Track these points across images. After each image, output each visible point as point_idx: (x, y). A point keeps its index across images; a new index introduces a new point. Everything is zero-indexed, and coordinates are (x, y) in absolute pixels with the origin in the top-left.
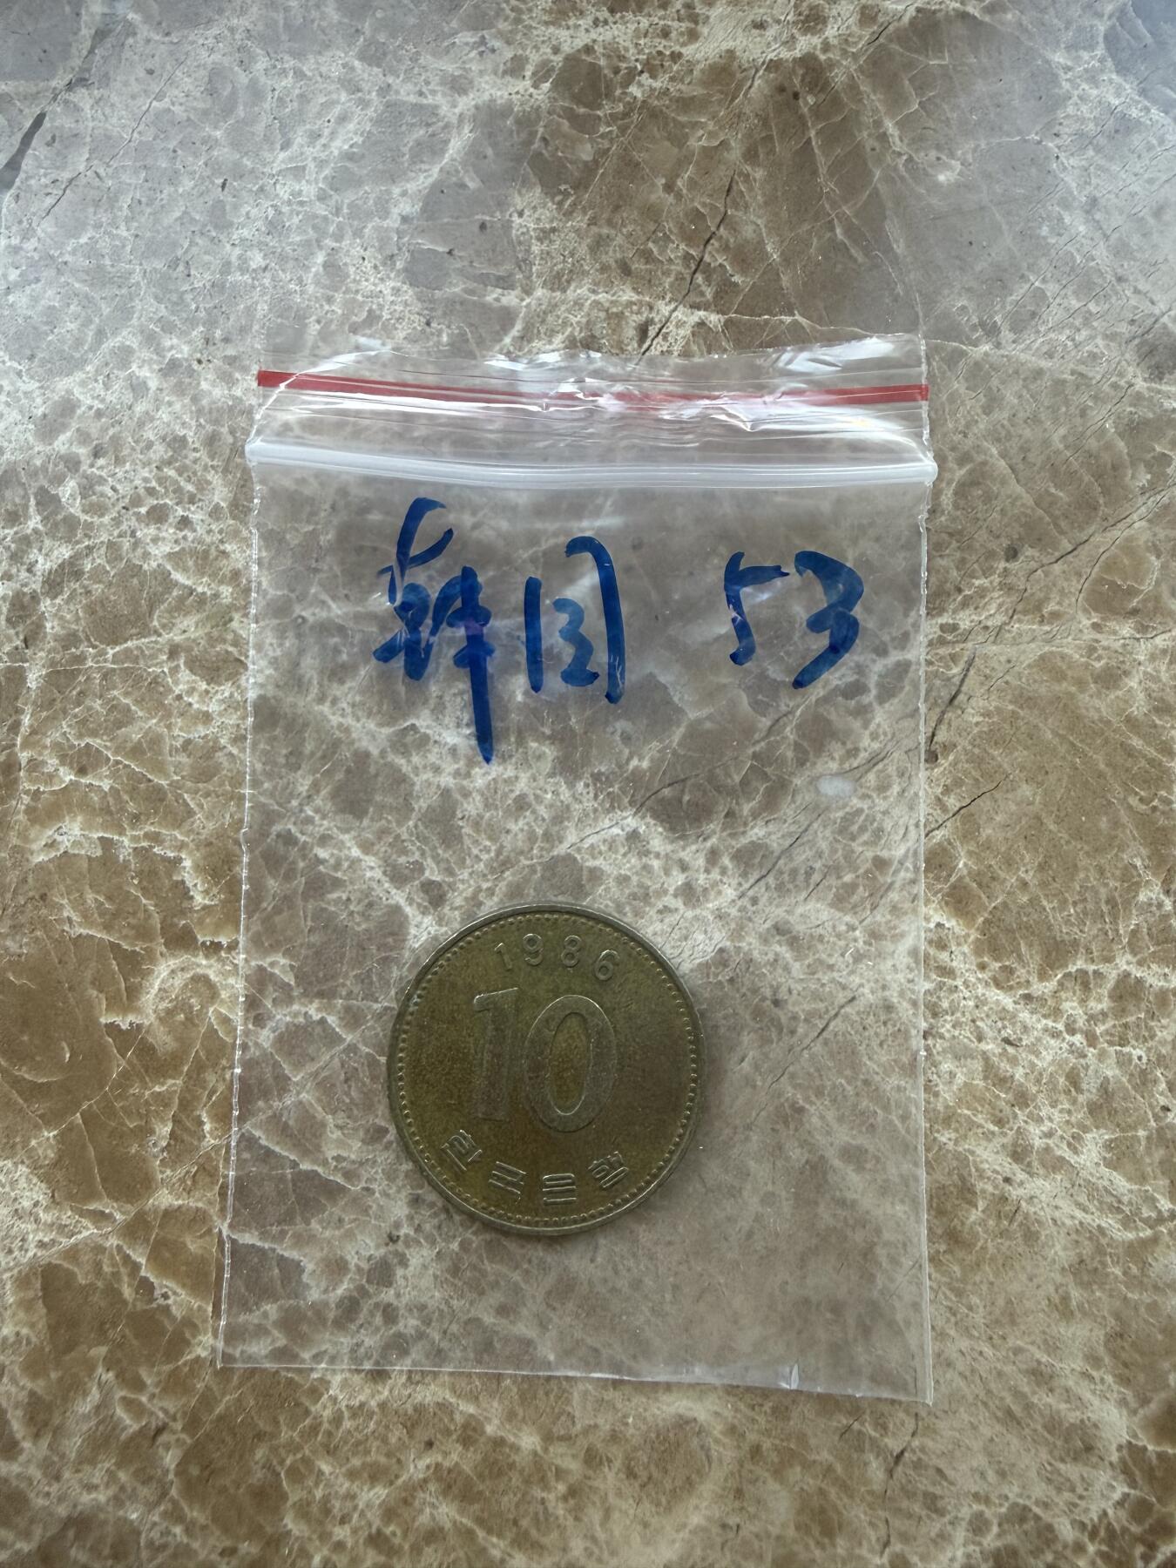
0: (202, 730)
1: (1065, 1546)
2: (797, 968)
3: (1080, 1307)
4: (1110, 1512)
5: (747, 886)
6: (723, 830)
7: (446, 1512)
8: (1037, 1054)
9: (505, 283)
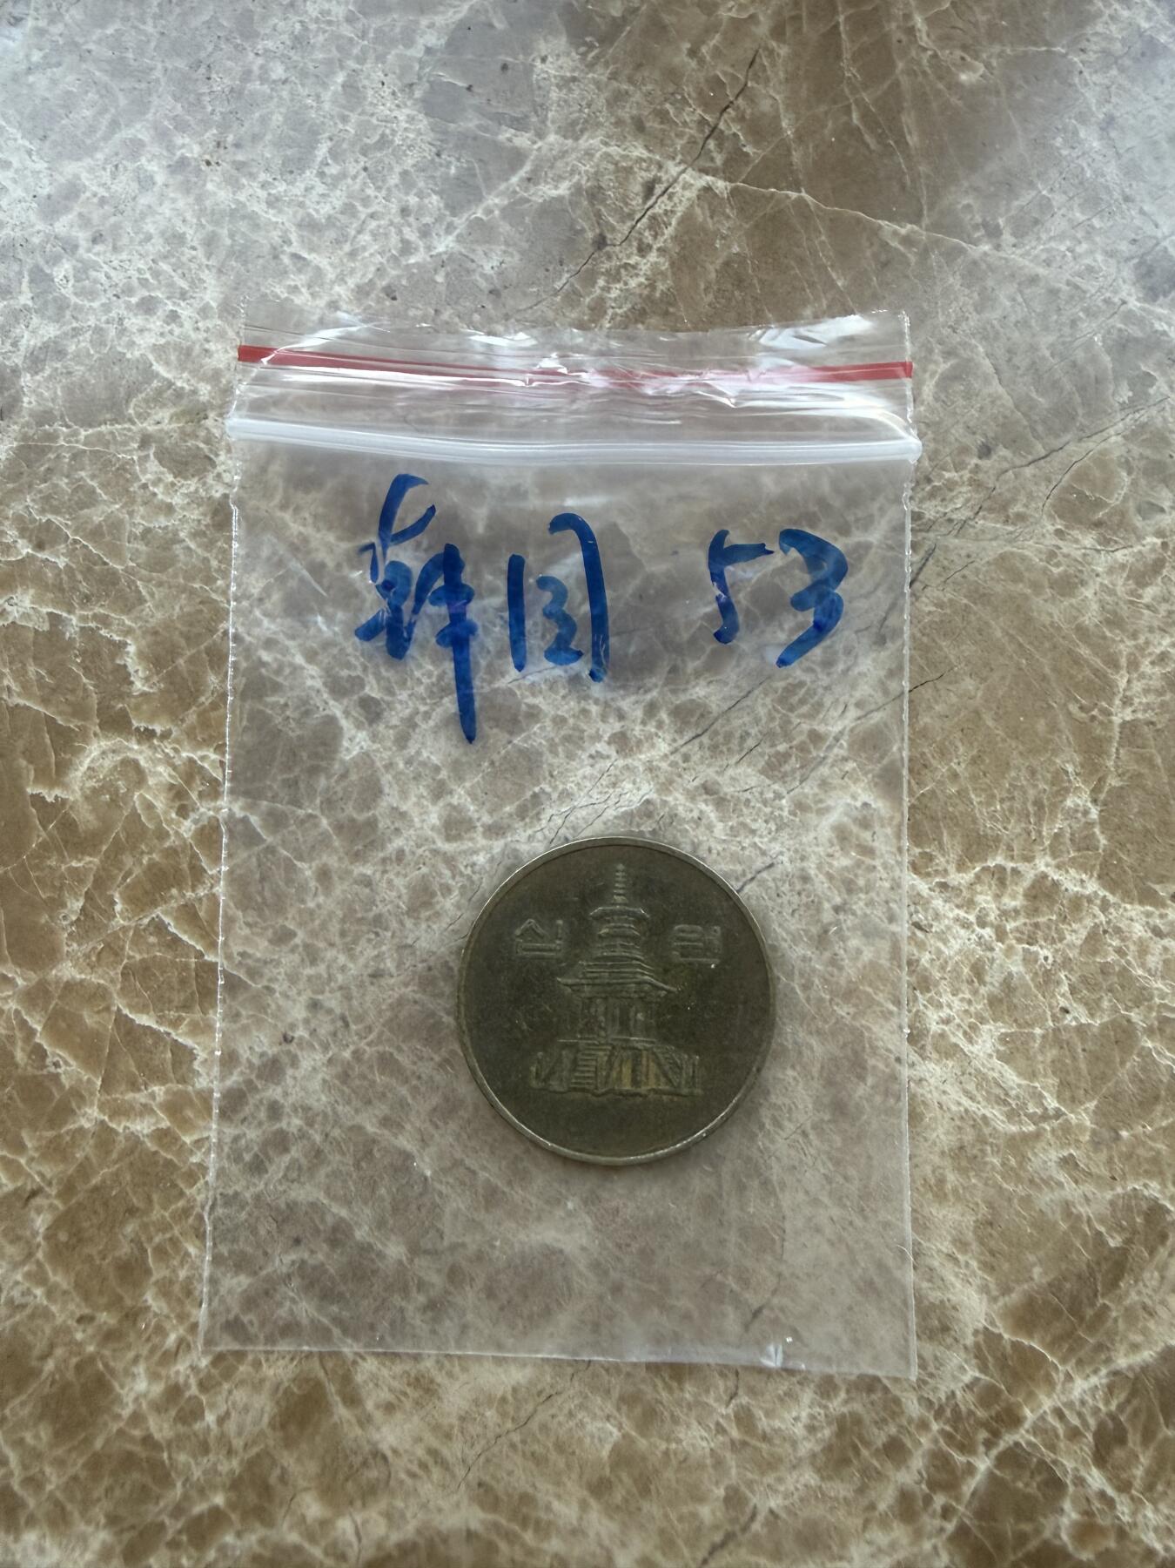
0: (162, 521)
1: (910, 1421)
2: (720, 829)
3: (955, 1191)
4: (959, 1394)
5: (681, 742)
6: (665, 685)
7: (306, 1309)
8: (945, 942)
9: (519, 124)
